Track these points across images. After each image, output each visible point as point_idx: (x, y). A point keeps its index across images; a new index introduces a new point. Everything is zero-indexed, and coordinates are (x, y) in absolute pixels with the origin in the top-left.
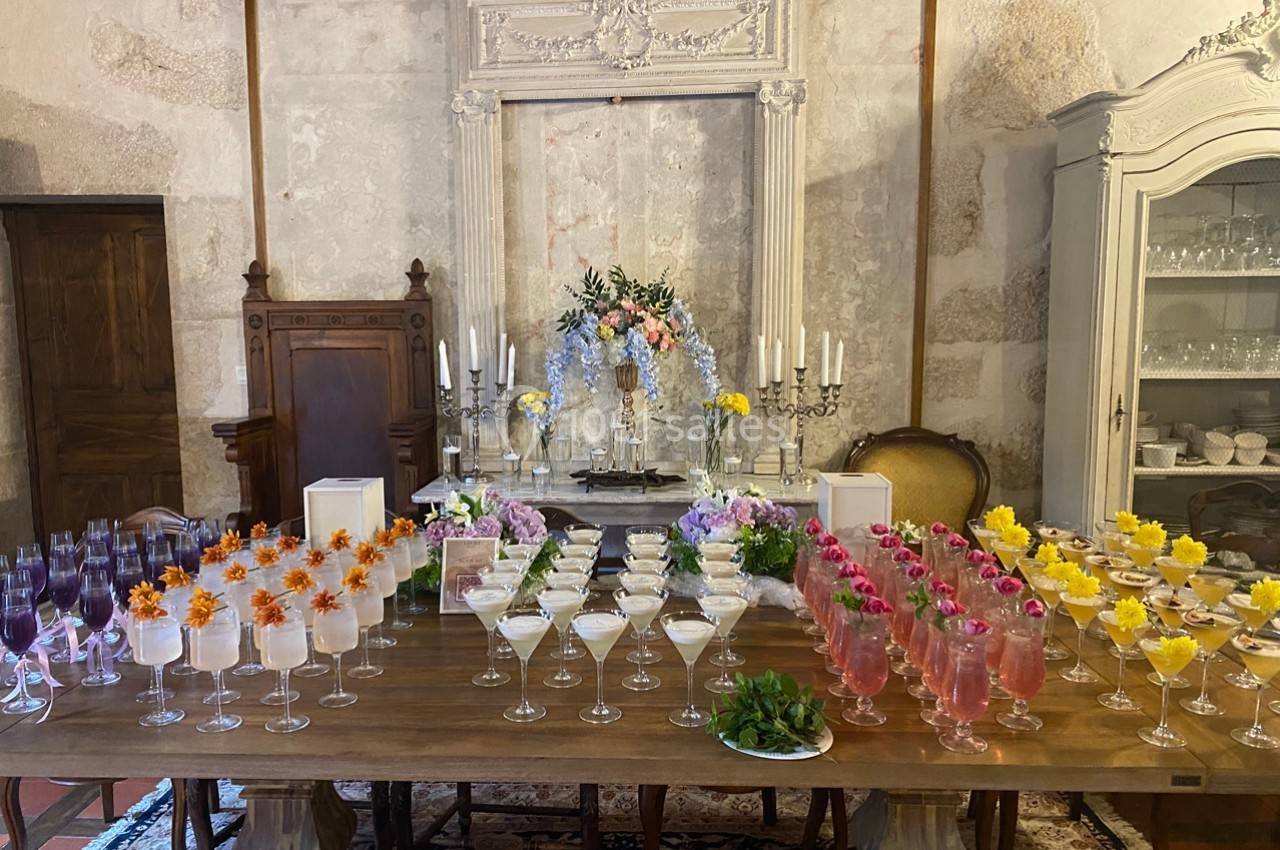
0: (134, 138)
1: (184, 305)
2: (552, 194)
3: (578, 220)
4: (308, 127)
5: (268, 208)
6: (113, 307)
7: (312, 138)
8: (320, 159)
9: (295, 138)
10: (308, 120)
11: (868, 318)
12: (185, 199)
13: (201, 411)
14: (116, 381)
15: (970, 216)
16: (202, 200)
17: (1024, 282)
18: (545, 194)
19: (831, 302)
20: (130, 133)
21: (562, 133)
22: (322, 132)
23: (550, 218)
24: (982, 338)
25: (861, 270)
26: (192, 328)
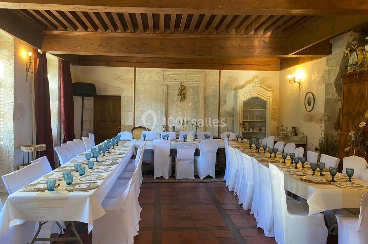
0: (118, 88)
1: (123, 110)
2: (173, 97)
3: (176, 100)
4: (142, 88)
5: (136, 98)
6: (107, 111)
7: (142, 89)
8: (143, 92)
9: (140, 89)
10: (142, 87)
11: (213, 113)
12: (124, 96)
13: (124, 124)
14: (107, 121)
15: (225, 101)
16: (127, 96)
17: (231, 109)
18: (172, 97)
19: (208, 111)
20: (117, 87)
21: (175, 90)
22: (143, 88)
23: (173, 100)
24: (227, 116)
25: (212, 108)
26: (124, 113)
